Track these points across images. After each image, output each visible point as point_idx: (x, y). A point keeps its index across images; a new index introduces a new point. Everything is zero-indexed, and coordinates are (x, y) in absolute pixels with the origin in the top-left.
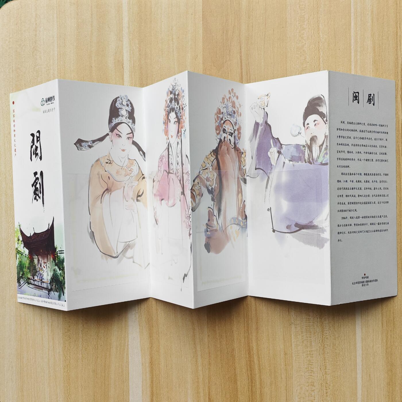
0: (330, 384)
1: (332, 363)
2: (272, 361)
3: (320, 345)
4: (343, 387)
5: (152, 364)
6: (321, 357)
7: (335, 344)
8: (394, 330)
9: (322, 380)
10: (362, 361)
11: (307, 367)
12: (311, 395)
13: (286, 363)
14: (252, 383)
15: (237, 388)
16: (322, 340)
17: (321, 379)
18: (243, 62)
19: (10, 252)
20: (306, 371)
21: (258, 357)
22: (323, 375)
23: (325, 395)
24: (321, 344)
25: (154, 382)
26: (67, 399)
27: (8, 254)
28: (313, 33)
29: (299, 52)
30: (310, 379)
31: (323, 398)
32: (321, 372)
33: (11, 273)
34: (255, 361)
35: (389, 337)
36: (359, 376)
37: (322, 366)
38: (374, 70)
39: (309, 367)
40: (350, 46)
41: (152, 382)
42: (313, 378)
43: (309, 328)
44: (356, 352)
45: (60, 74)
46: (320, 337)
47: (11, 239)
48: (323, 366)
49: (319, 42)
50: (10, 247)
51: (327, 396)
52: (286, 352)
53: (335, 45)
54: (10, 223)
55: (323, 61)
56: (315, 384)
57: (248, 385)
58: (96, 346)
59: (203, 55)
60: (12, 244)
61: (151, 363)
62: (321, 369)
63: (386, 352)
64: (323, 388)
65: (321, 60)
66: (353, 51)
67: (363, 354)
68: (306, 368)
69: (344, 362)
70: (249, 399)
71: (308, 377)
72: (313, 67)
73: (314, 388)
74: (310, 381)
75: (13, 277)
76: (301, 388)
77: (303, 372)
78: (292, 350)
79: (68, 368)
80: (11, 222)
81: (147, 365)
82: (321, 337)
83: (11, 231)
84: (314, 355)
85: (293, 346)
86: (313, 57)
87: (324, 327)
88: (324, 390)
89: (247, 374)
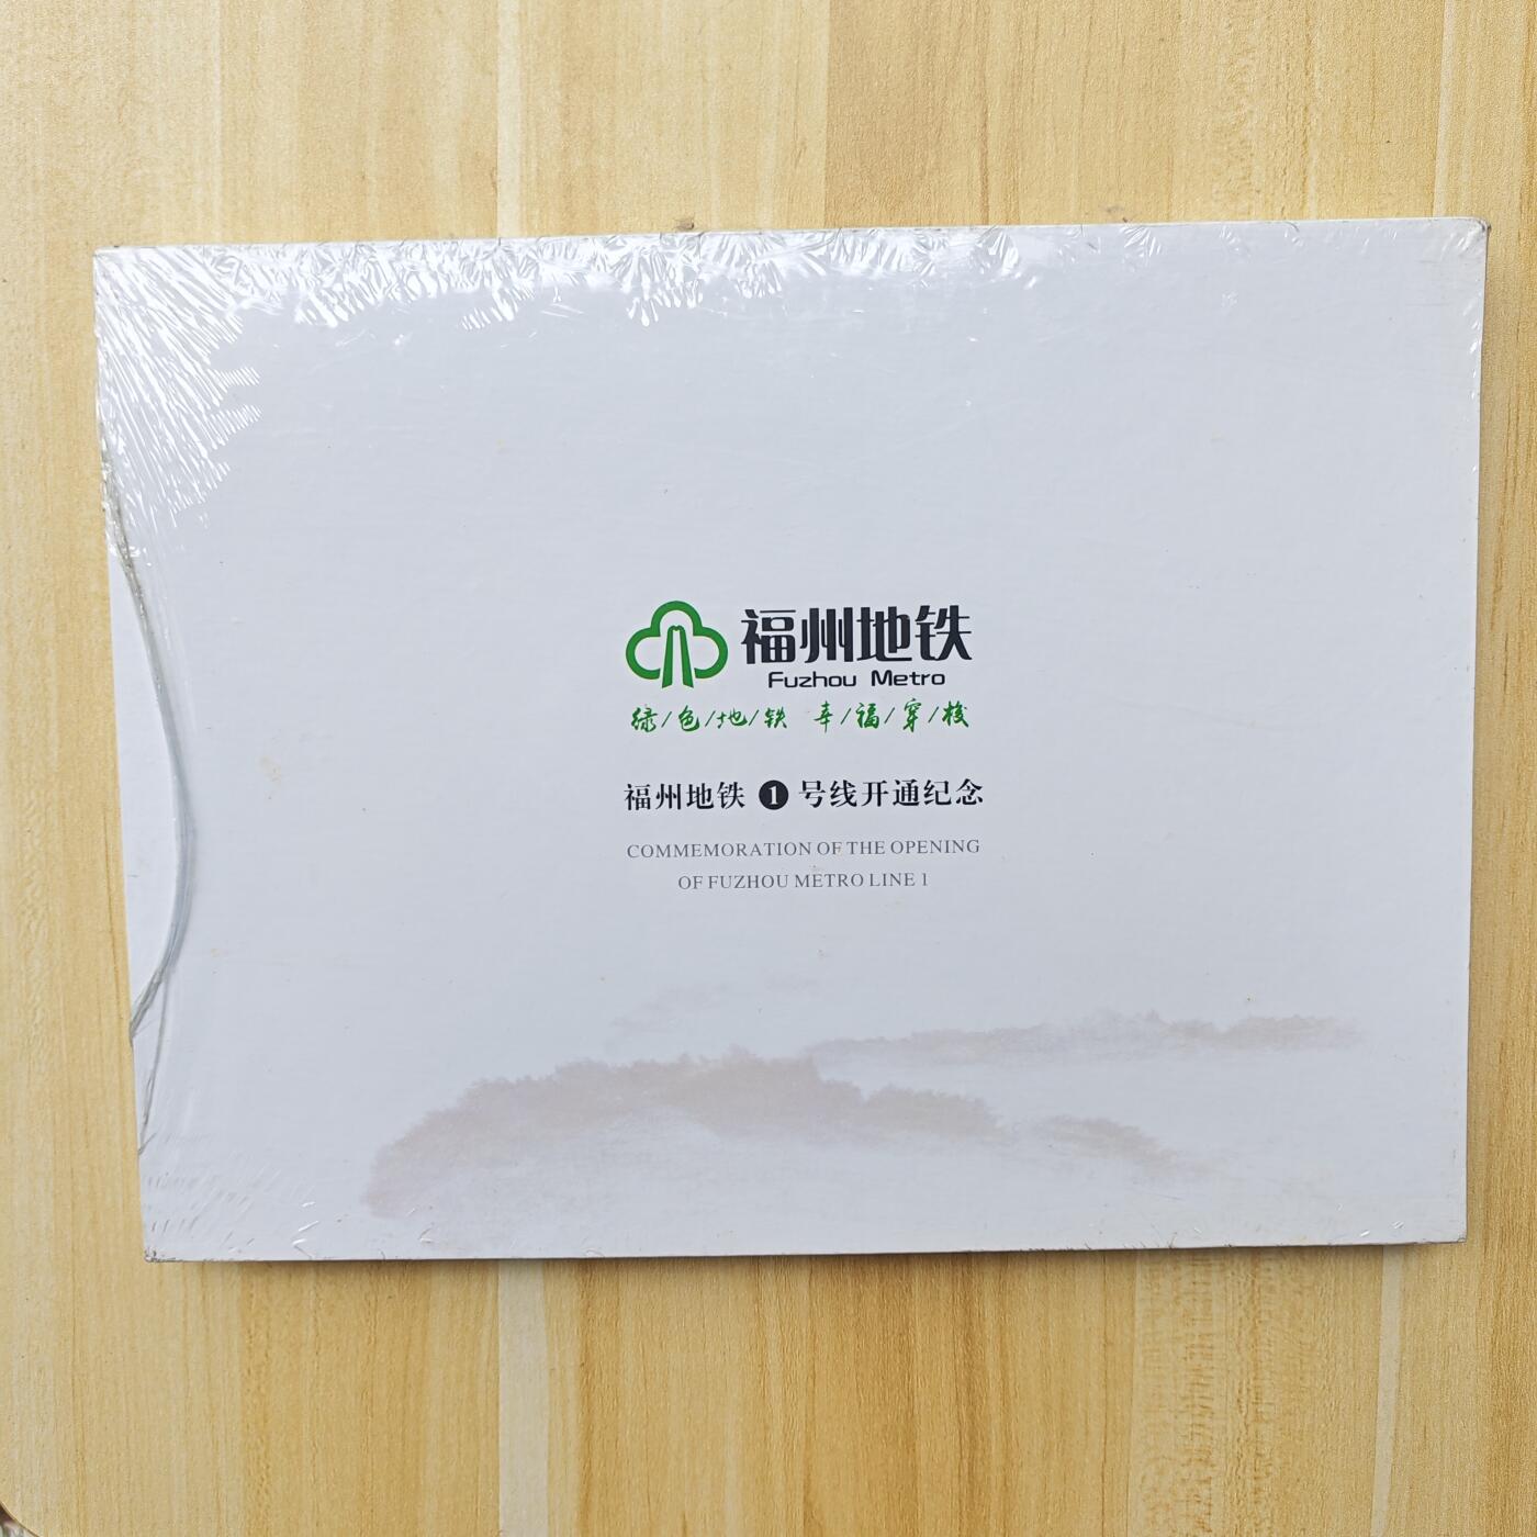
0: (1271, 1459)
1: (1285, 1379)
2: (1052, 1370)
3: (1243, 1314)
4: (1319, 1469)
5: (587, 1372)
6: (1243, 1360)
7: (1302, 1312)
8: (1528, 1265)
9: (1242, 1441)
10: (1399, 1375)
11: (1188, 1393)
12: (1197, 1496)
13: (1109, 1376)
14: (973, 1448)
15: (915, 1467)
16: (1250, 1293)
17: (1238, 1440)
18: (992, 178)
19: (28, 927)
20: (1181, 1408)
21: (1004, 1355)
22: (1247, 1426)
23: (1251, 1497)
24: (1245, 1310)
25: (595, 1436)
26: (258, 1492)
27: (22, 932)
28: (1284, 68)
29: (1225, 148)
30: (1196, 1438)
31: (1243, 1510)
32: (1241, 1412)
33: (35, 1009)
34: (990, 1370)
35: (1509, 1289)
36: (1384, 1432)
37: (1244, 1392)
38: (1522, 236)
39: (1196, 1395)
40: (1434, 129)
41: (588, 1437)
42: (1208, 1432)
44: (1377, 1342)
45: (236, 204)
46: (1245, 1285)
47: (32, 874)
48: (1248, 1390)
49: (1306, 109)
50: (29, 907)
51: (1256, 1502)
52: (1109, 1337)
53: (1372, 124)
54: (28, 813)
55: (1318, 190)
56: (1214, 1457)
57: (958, 1455)
59: (828, 143)
60: (37, 894)
61: (586, 1366)
62: (1238, 1401)
63: (1493, 1343)
64: (1244, 1472)
65: (1312, 185)
66: (1442, 153)
67: (1403, 1351)
68: (1185, 1398)
69: (1331, 1377)
70: (961, 1508)
71: (1190, 1429)
73: (1209, 1472)
74: (1196, 1445)
75: (41, 1023)
76: (1161, 1473)
77: (1170, 1411)
78: (1133, 1330)
79: (262, 1375)
80: (32, 808)
81: (571, 1374)
82: (1250, 1283)
83: (32, 844)
84: (1215, 1351)
85: (1137, 1315)
86: (1281, 172)
88: (1248, 1481)
89: (955, 1413)
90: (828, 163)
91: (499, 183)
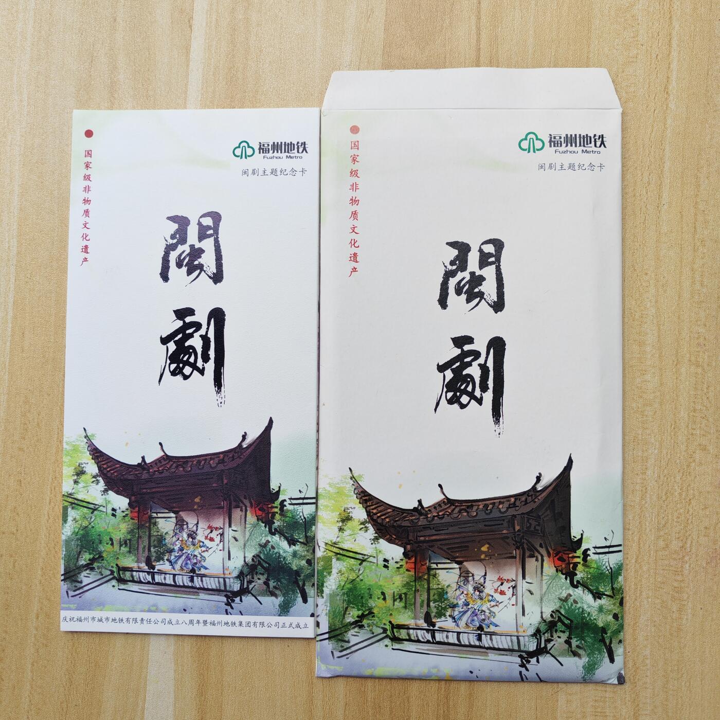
18: (483, 32)
29: (623, 20)
43: (601, 704)
45: (40, 32)
55: (678, 46)
58: (64, 705)
65: (675, 42)
72: (654, 56)
86: (656, 34)
87: (641, 705)
90: (386, 21)
91: (193, 26)
